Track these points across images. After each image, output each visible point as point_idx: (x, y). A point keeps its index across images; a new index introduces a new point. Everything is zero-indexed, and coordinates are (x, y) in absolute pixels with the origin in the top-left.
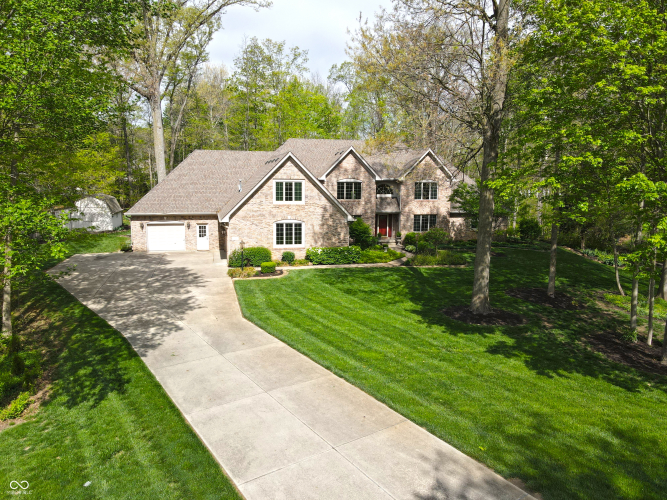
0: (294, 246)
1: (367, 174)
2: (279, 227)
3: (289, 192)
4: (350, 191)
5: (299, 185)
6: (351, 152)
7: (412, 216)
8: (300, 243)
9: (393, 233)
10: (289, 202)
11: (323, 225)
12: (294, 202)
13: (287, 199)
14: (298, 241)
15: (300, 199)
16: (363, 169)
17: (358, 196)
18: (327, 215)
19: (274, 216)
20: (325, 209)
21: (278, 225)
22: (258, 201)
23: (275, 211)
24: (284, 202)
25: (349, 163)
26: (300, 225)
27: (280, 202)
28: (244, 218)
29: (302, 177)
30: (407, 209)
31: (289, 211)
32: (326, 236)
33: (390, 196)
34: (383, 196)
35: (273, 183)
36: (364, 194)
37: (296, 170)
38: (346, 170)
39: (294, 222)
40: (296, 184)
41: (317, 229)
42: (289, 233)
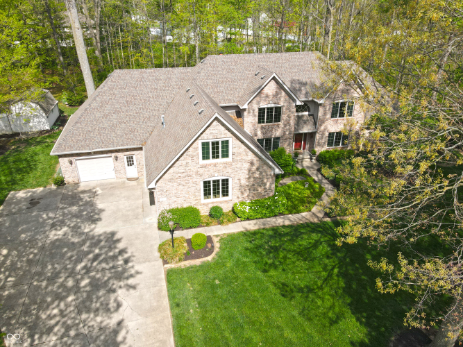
0: (221, 198)
1: (287, 98)
2: (206, 184)
3: (215, 150)
4: (270, 115)
5: (226, 144)
6: (274, 78)
7: (327, 134)
8: (227, 195)
9: (307, 147)
10: (216, 161)
11: (249, 178)
12: (221, 160)
13: (213, 157)
14: (226, 193)
15: (227, 156)
16: (283, 93)
17: (278, 119)
18: (254, 168)
19: (201, 175)
20: (252, 163)
21: (205, 183)
22: (184, 163)
23: (201, 171)
24: (211, 161)
25: (271, 89)
26: (227, 180)
27: (206, 162)
28: (171, 180)
29: (229, 134)
30: (322, 128)
31: (216, 169)
32: (252, 188)
33: (307, 113)
34: (300, 114)
35: (199, 144)
36: (284, 117)
37: (223, 128)
38: (267, 96)
39: (220, 178)
40: (222, 142)
41: (244, 182)
42: (216, 188)
